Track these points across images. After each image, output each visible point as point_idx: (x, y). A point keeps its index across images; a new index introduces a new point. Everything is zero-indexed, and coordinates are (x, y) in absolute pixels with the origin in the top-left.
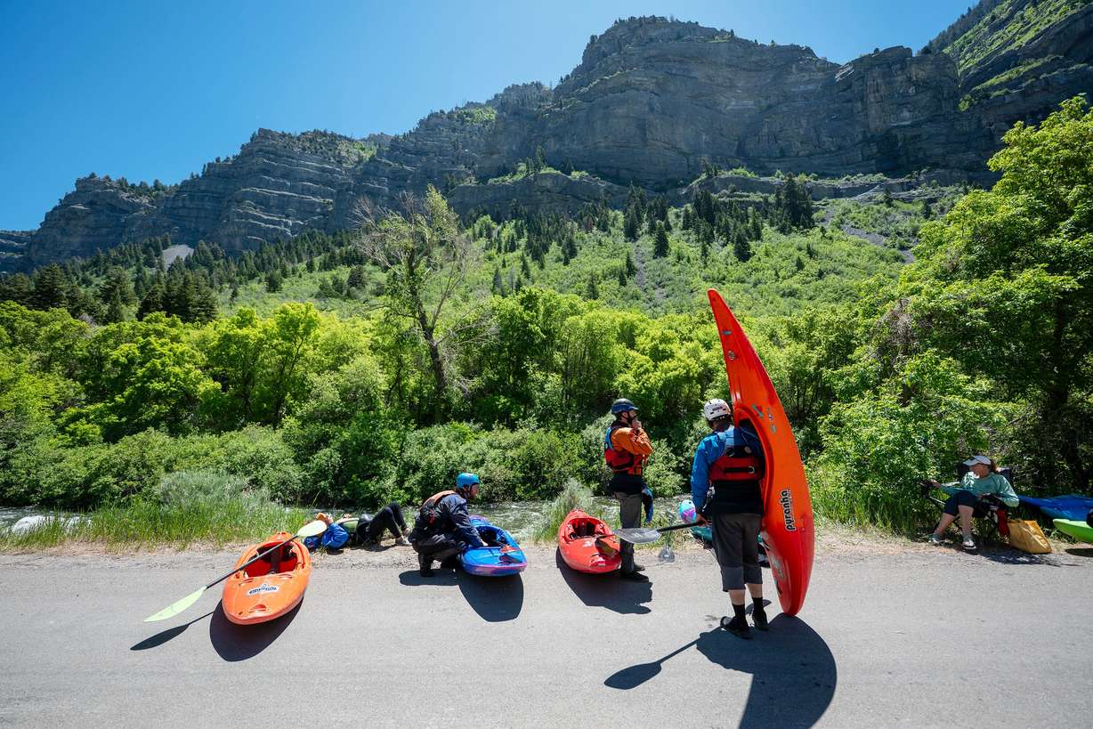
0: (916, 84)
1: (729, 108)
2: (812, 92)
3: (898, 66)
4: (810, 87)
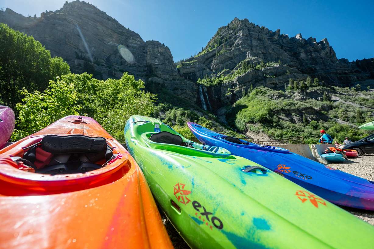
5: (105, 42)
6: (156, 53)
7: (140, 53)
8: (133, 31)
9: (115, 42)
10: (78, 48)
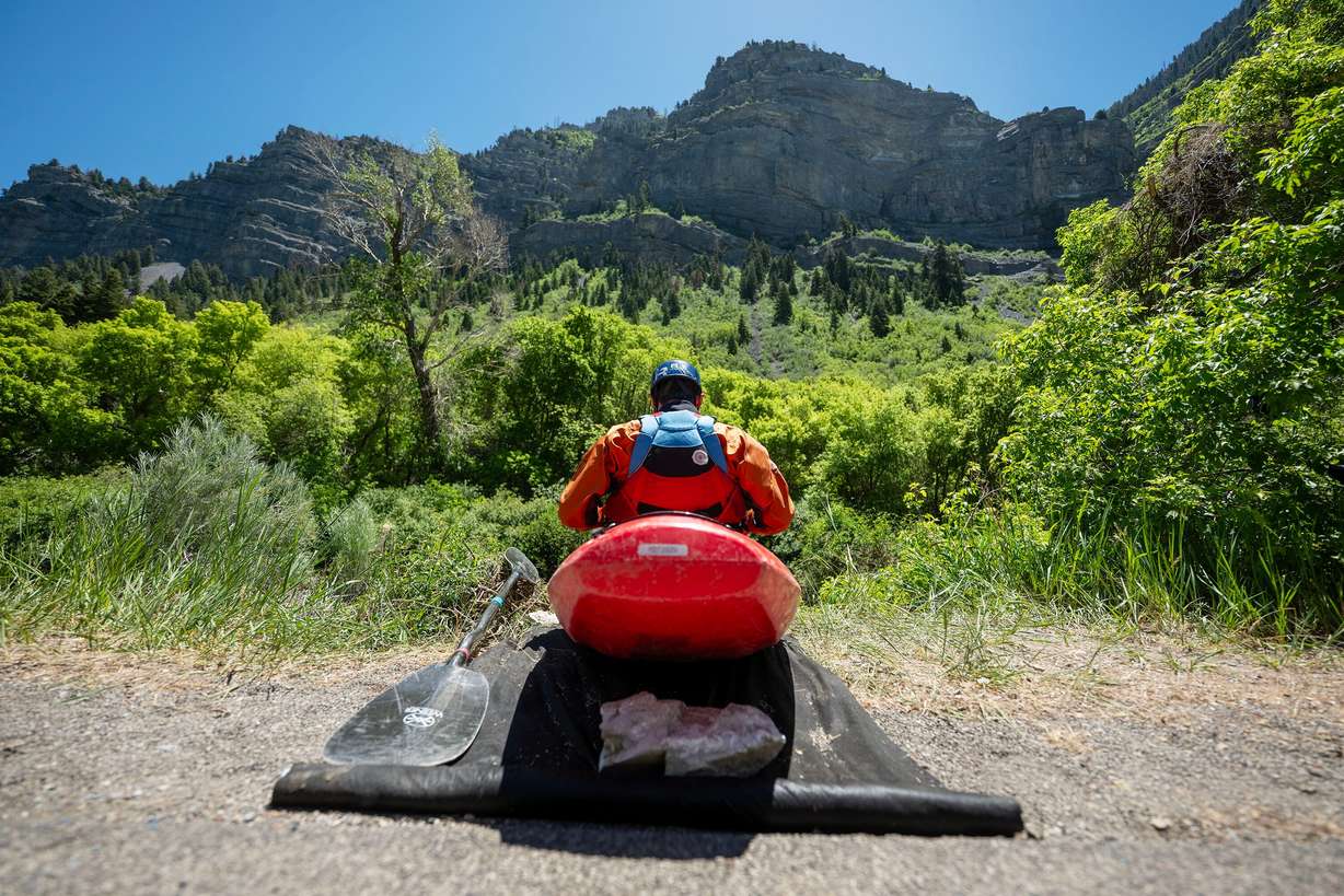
0: (1088, 152)
1: (875, 158)
2: (971, 150)
3: (1069, 130)
4: (970, 144)
5: (863, 157)
6: (1071, 154)
7: (992, 169)
8: (951, 94)
9: (893, 150)
10: (807, 199)
